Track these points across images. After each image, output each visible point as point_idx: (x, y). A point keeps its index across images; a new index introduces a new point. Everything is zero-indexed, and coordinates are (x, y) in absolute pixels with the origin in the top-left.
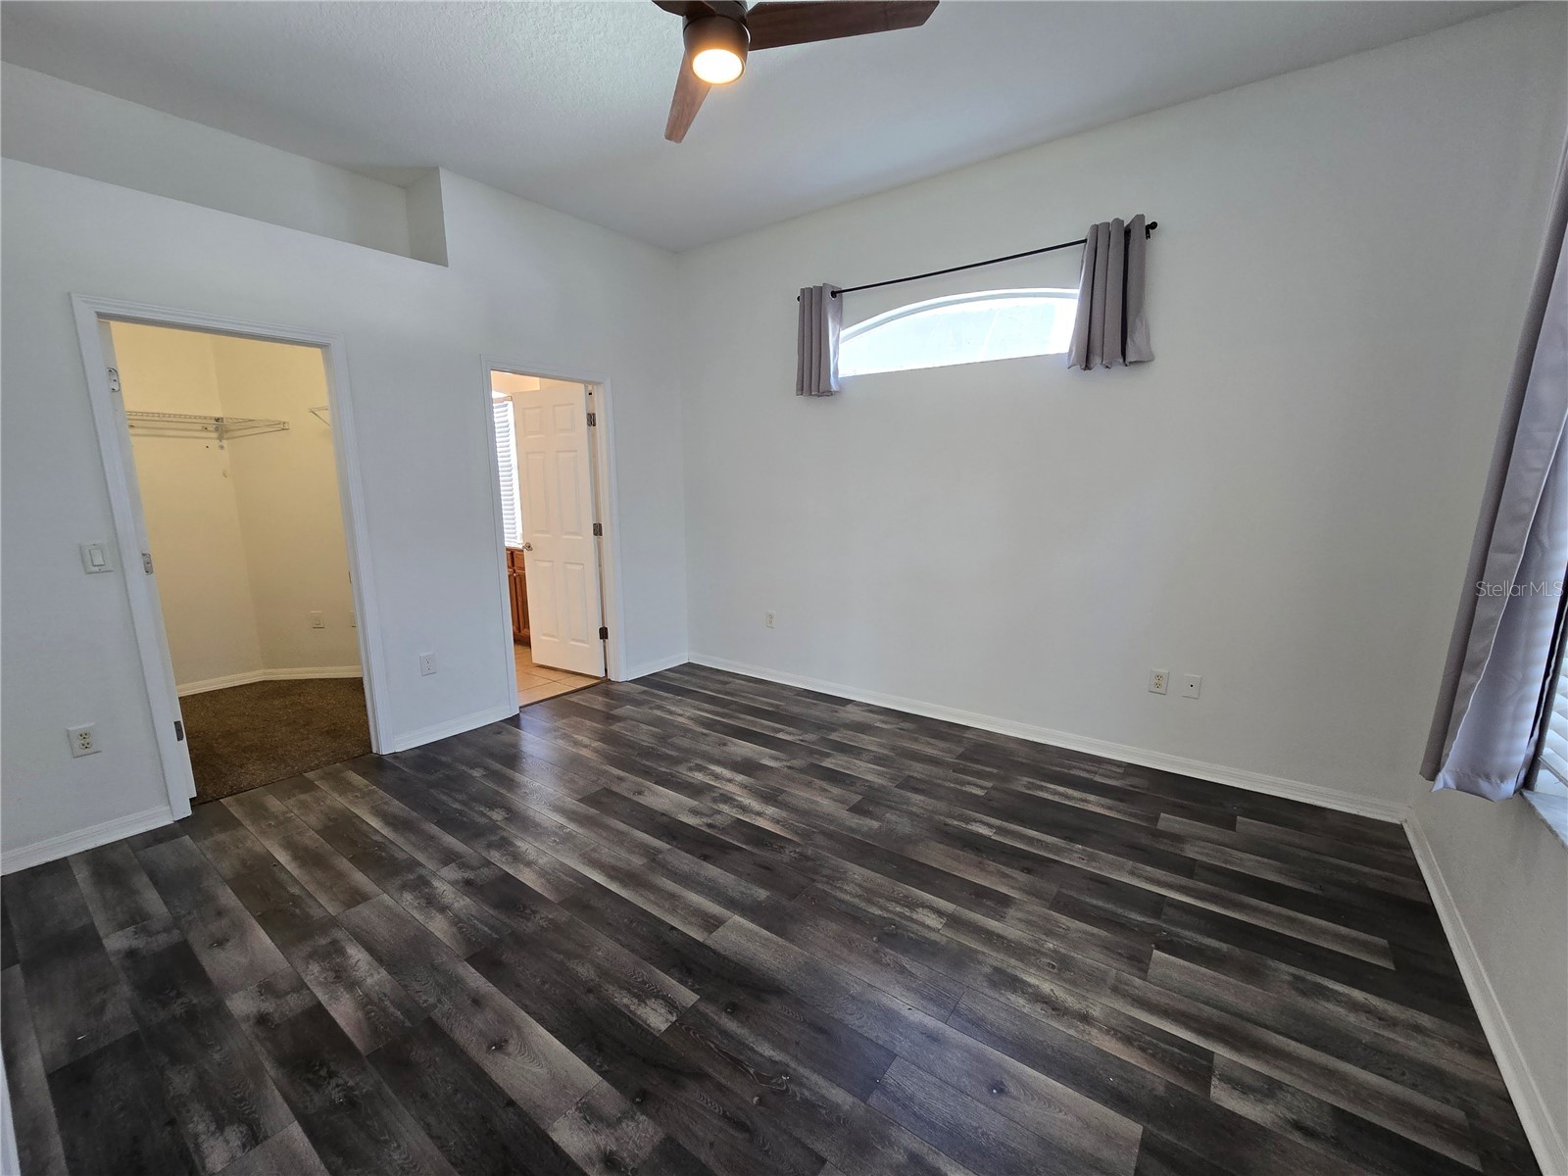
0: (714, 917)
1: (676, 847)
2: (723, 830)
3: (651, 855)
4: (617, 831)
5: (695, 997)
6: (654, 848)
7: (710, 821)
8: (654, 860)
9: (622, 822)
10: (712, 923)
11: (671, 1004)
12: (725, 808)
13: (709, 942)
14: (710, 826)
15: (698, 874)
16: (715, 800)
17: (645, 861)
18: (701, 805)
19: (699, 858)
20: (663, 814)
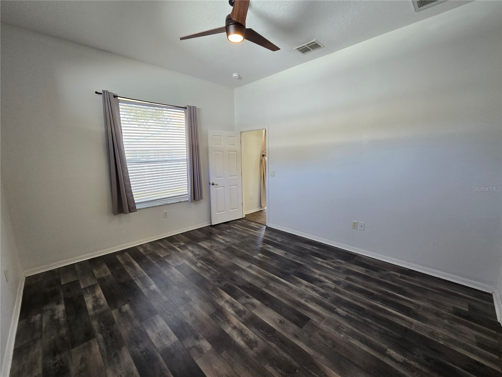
0: (249, 268)
1: (260, 289)
2: (243, 295)
3: (268, 286)
4: (283, 298)
5: (254, 256)
6: (267, 289)
7: (248, 300)
8: (267, 284)
9: (284, 303)
10: (250, 267)
11: (258, 256)
12: (241, 307)
13: (251, 264)
14: (248, 297)
15: (253, 279)
16: (244, 312)
17: (269, 284)
18: (251, 310)
19: (252, 284)
20: (267, 305)
